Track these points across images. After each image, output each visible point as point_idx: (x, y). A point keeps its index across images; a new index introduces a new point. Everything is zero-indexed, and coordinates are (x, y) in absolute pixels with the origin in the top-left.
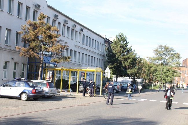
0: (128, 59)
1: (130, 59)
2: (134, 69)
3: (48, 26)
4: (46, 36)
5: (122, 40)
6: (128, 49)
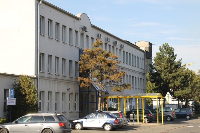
0: (178, 77)
1: (181, 77)
2: (187, 89)
3: (105, 53)
4: (106, 64)
5: (169, 53)
6: (177, 64)
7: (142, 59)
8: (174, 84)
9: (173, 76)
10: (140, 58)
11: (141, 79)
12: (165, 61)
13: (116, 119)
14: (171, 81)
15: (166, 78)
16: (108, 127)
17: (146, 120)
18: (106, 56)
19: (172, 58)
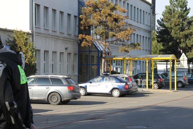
3: (112, 6)
4: (112, 19)
5: (181, 7)
6: (190, 20)
7: (148, 13)
8: (186, 44)
9: (185, 35)
10: (146, 13)
11: (146, 37)
12: (177, 16)
13: (126, 84)
14: (182, 40)
15: (177, 36)
16: (116, 93)
17: (156, 86)
18: (113, 9)
19: (185, 13)
